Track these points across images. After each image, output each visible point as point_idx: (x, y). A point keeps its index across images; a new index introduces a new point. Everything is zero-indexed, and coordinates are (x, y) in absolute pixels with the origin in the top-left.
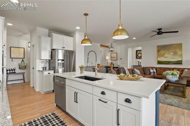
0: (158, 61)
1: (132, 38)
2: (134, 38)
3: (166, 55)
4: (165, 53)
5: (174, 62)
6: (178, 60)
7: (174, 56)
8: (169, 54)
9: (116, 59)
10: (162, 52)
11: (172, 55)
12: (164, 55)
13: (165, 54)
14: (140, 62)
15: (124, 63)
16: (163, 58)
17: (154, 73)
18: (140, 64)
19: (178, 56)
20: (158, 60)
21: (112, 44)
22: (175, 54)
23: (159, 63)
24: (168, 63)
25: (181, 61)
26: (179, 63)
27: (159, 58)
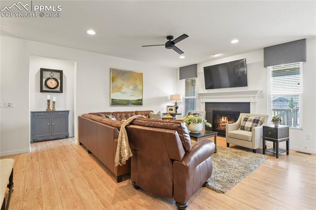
0: (112, 100)
2: (91, 32)
3: (124, 89)
4: (122, 85)
5: (134, 102)
7: (134, 92)
8: (128, 87)
10: (119, 82)
11: (131, 89)
12: (121, 88)
14: (54, 103)
16: (120, 93)
18: (54, 108)
19: (138, 91)
20: (112, 98)
23: (114, 103)
24: (127, 103)
25: (142, 100)
26: (139, 103)
27: (113, 94)
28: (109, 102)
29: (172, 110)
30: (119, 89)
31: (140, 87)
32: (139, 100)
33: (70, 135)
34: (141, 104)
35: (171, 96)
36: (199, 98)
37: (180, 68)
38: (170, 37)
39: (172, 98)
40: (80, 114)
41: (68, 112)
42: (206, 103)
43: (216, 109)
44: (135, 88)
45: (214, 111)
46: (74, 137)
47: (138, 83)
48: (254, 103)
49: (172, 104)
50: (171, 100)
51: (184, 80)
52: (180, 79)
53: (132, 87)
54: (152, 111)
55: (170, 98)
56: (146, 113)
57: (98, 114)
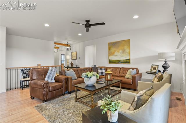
1: (78, 34)
6: (126, 59)
7: (123, 54)
9: (75, 58)
10: (113, 50)
13: (116, 52)
15: (82, 63)
16: (113, 56)
17: (101, 74)
19: (126, 53)
20: (109, 59)
21: (68, 42)
22: (124, 51)
23: (111, 62)
24: (118, 62)
25: (129, 60)
26: (127, 62)
27: (110, 57)
31: (127, 51)
47: (126, 47)
53: (121, 51)
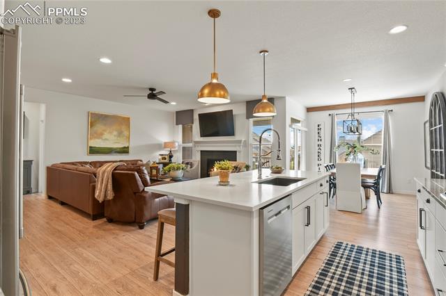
0: (91, 147)
3: (106, 136)
4: (104, 131)
5: (118, 150)
7: (119, 139)
8: (111, 133)
10: (99, 127)
11: (115, 136)
12: (102, 134)
13: (105, 133)
16: (100, 140)
19: (124, 138)
20: (90, 145)
23: (93, 151)
24: (109, 151)
25: (128, 147)
26: (125, 151)
27: (92, 141)
28: (86, 150)
29: (165, 159)
30: (99, 136)
31: (126, 133)
32: (125, 147)
33: (33, 190)
34: (128, 152)
35: (165, 143)
36: (195, 146)
37: (177, 112)
38: (152, 90)
39: (166, 145)
40: (50, 164)
41: (31, 161)
42: (201, 151)
43: (210, 157)
44: (120, 134)
45: (208, 160)
46: (38, 192)
47: (124, 128)
48: (240, 152)
49: (166, 152)
50: (165, 148)
51: (181, 126)
52: (177, 124)
53: (115, 133)
54: (141, 161)
55: (163, 145)
56: (133, 163)
57: (73, 164)
